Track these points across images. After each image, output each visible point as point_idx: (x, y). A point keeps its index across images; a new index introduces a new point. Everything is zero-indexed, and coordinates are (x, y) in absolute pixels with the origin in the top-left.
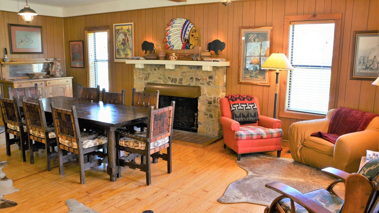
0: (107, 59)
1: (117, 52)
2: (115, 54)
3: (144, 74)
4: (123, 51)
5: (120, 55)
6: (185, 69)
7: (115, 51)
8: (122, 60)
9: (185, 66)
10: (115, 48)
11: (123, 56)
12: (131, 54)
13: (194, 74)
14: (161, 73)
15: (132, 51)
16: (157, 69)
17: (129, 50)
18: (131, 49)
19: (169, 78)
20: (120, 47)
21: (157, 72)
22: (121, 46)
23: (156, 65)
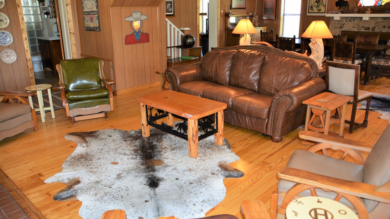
0: (300, 13)
1: (310, 8)
2: (309, 9)
3: (339, 24)
4: (317, 7)
5: (313, 10)
6: (379, 20)
7: (309, 7)
8: (314, 14)
9: (379, 18)
10: (309, 5)
11: (316, 11)
12: (324, 9)
13: (387, 23)
14: (356, 23)
15: (326, 7)
16: (352, 20)
17: (323, 6)
18: (324, 6)
19: (362, 27)
20: (313, 4)
21: (352, 23)
22: (315, 3)
23: (352, 18)
